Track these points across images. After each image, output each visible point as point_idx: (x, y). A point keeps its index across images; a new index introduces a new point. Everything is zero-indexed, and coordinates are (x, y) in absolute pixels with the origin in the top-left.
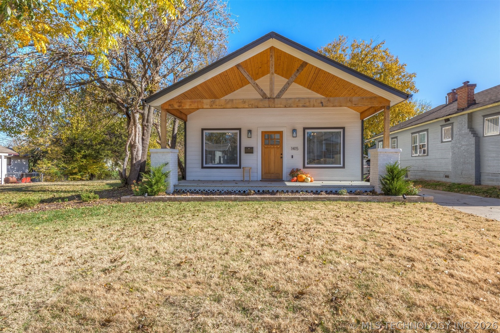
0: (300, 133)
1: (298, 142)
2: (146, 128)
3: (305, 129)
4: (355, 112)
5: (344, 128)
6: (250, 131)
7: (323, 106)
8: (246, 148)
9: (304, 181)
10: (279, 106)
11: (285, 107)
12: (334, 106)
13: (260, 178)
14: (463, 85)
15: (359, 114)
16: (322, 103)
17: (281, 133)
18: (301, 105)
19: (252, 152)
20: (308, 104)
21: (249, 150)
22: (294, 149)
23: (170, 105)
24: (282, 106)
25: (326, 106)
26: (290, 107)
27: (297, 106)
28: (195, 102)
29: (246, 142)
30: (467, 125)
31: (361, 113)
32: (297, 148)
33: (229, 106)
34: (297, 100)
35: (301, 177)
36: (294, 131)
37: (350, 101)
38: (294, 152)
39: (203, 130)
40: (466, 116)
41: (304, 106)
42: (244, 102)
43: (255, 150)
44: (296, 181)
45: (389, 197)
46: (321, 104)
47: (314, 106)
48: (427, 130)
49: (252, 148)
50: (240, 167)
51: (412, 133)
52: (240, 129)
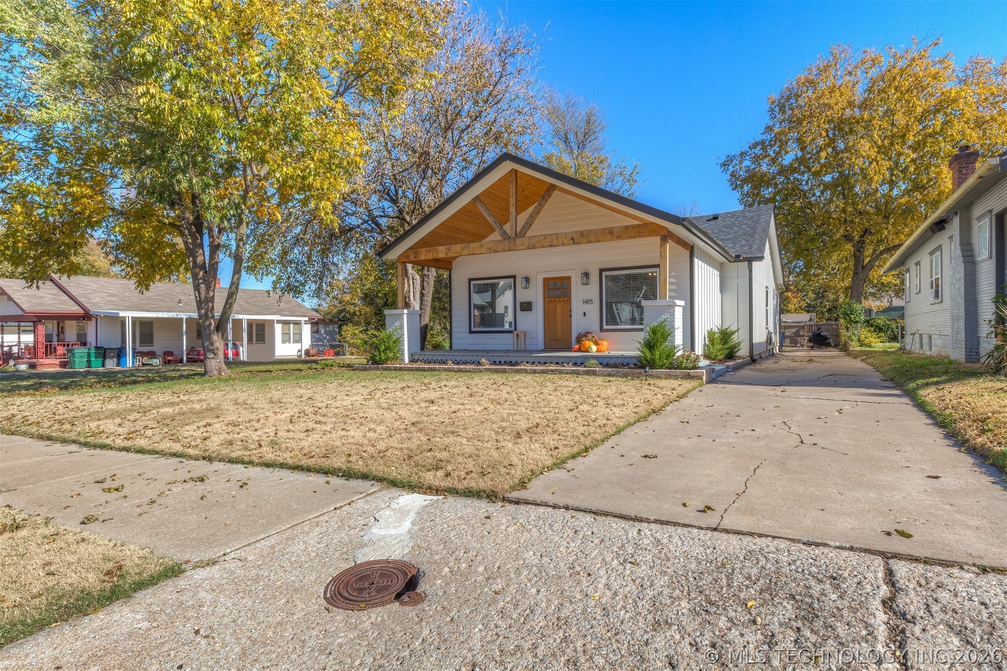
0: (595, 277)
1: (592, 291)
2: (426, 279)
3: (601, 271)
6: (527, 279)
7: (574, 243)
8: (522, 304)
9: (586, 350)
10: (521, 248)
11: (528, 248)
12: (588, 242)
13: (541, 347)
16: (573, 239)
18: (547, 244)
19: (530, 310)
20: (555, 242)
21: (527, 306)
22: (586, 302)
23: (406, 257)
24: (524, 248)
25: (578, 243)
26: (533, 248)
27: (543, 247)
28: (430, 251)
29: (522, 295)
30: (959, 239)
32: (591, 300)
34: (542, 238)
35: (584, 345)
36: (586, 275)
37: (610, 233)
38: (587, 308)
39: (470, 280)
40: (958, 220)
41: (551, 246)
42: (481, 245)
43: (534, 306)
44: (579, 350)
46: (572, 241)
47: (563, 244)
48: (940, 247)
49: (530, 303)
50: (515, 331)
52: (514, 277)
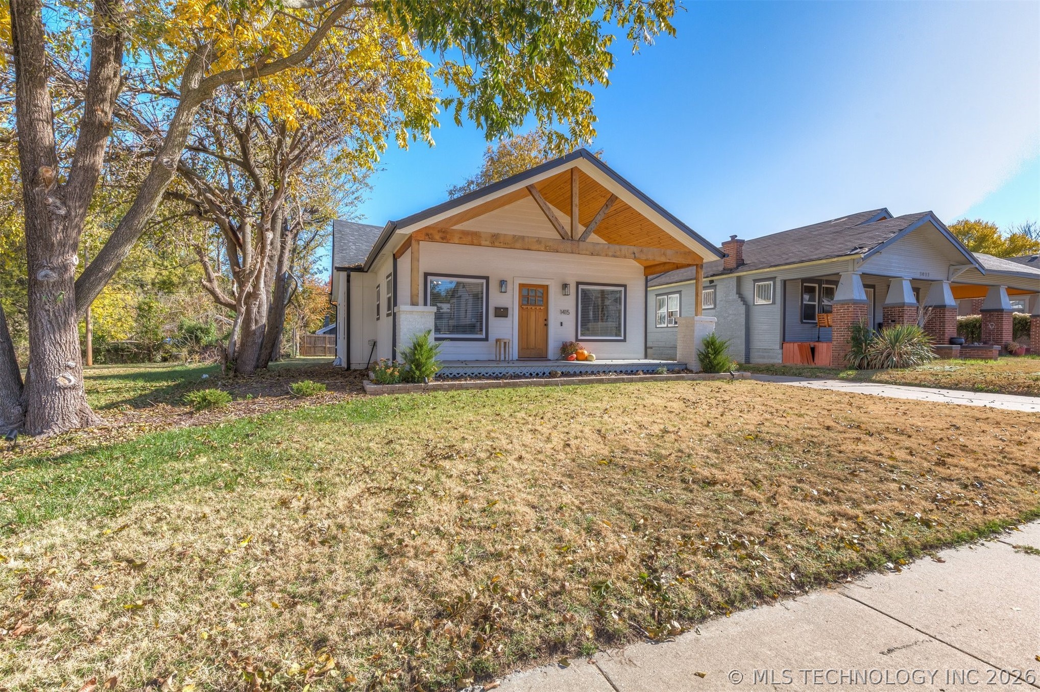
0: (572, 289)
1: (569, 302)
3: (578, 284)
4: (638, 264)
5: (625, 286)
6: (502, 283)
7: (635, 257)
8: (496, 309)
9: (586, 359)
10: (584, 252)
11: (592, 254)
13: (516, 357)
14: (730, 239)
15: (642, 268)
16: (634, 254)
17: (546, 288)
18: (610, 254)
19: (506, 316)
20: (618, 253)
21: (502, 312)
22: (564, 312)
24: (588, 253)
26: (598, 255)
27: (606, 255)
29: (497, 299)
30: (735, 290)
31: (646, 268)
32: (568, 311)
33: (518, 245)
34: (606, 247)
35: (583, 354)
36: (565, 286)
38: (564, 318)
39: (427, 276)
40: (735, 280)
41: (614, 256)
42: (539, 241)
43: (509, 312)
44: (577, 359)
45: (713, 375)
47: (625, 257)
48: (679, 292)
49: (506, 309)
50: (486, 339)
51: (657, 295)
52: (487, 278)
